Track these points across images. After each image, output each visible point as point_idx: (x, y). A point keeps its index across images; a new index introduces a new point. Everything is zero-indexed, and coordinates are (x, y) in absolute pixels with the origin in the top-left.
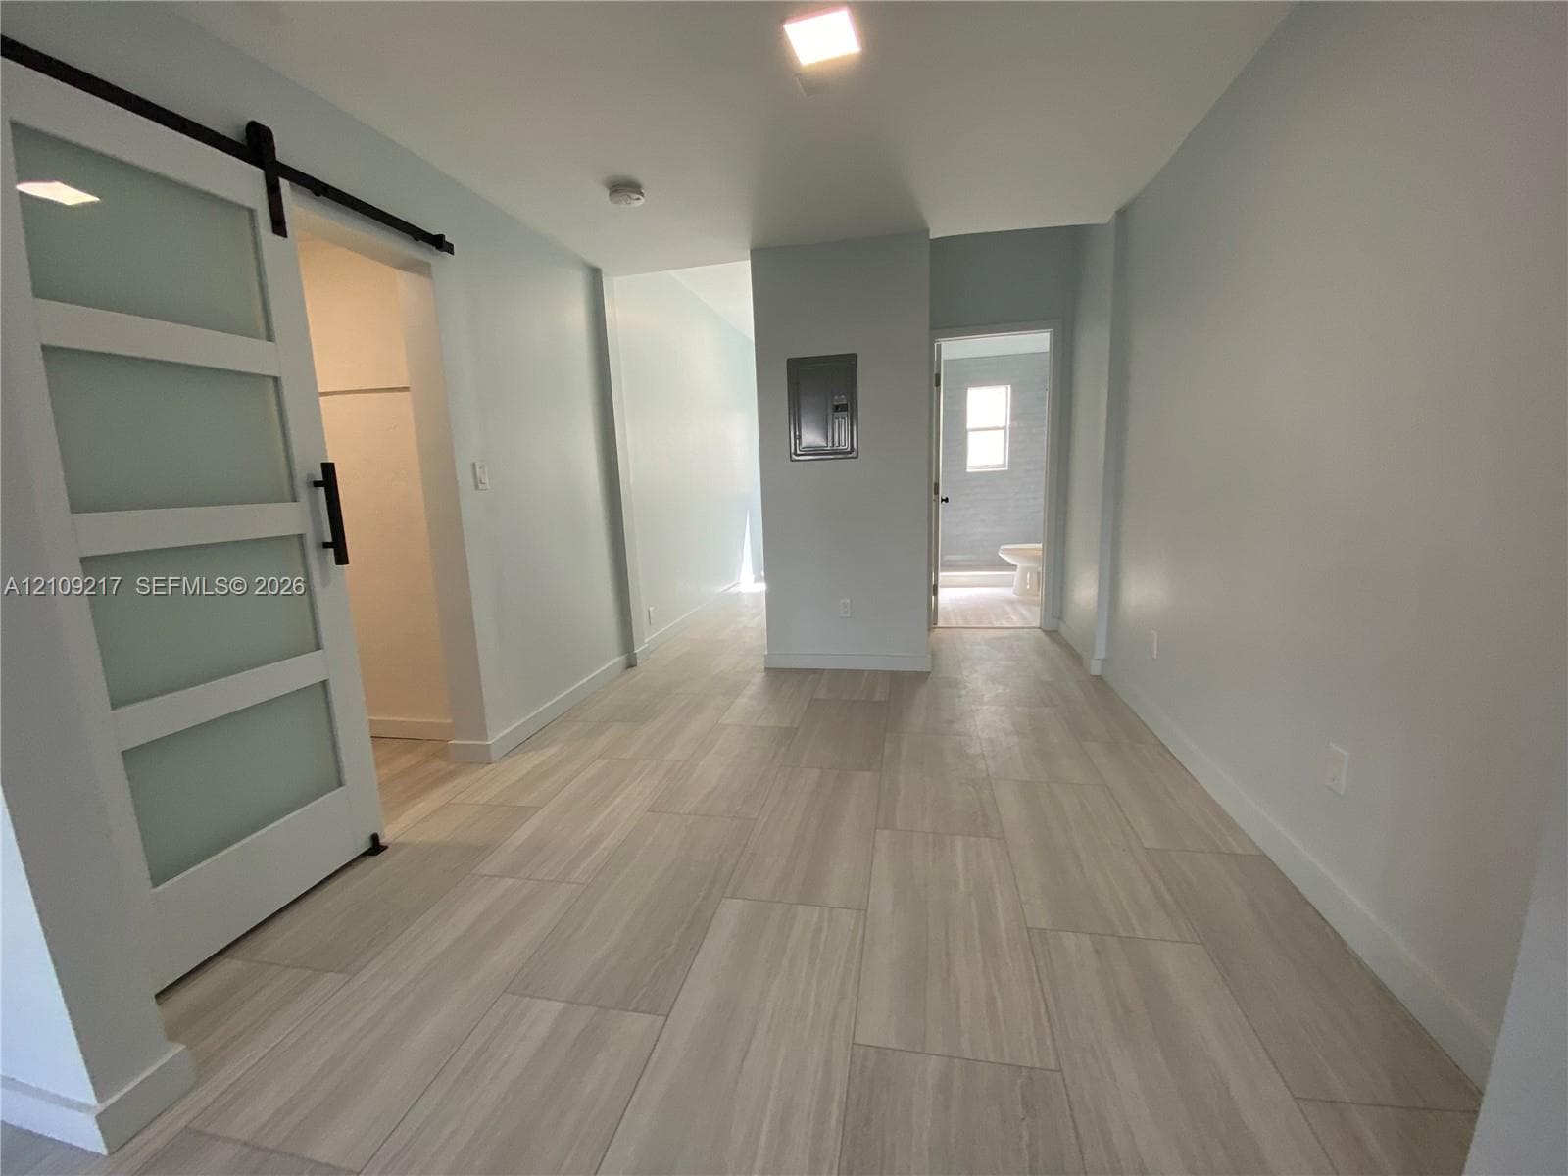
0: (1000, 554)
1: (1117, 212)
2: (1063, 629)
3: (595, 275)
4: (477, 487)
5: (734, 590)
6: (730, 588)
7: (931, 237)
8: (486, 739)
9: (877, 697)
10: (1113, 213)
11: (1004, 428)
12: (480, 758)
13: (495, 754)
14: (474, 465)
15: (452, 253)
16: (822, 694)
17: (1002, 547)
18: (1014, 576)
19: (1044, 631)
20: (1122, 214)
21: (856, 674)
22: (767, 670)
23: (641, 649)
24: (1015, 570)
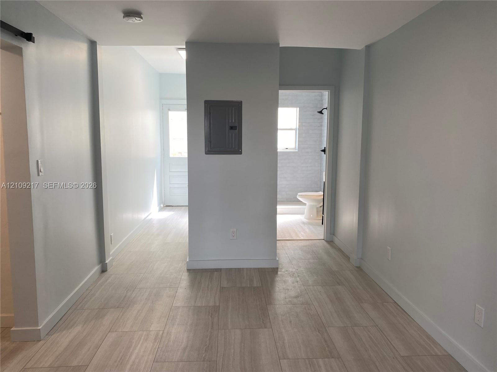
0: (298, 198)
1: (366, 46)
2: (336, 241)
3: (93, 46)
4: (39, 175)
5: (149, 218)
6: (147, 216)
7: (280, 46)
8: (38, 326)
9: (255, 285)
10: (364, 46)
11: (296, 129)
12: (35, 337)
13: (43, 334)
14: (38, 161)
15: (34, 43)
16: (225, 284)
17: (299, 194)
18: (305, 208)
19: (326, 241)
20: (368, 47)
21: (239, 271)
22: (189, 270)
23: (109, 260)
24: (306, 206)
